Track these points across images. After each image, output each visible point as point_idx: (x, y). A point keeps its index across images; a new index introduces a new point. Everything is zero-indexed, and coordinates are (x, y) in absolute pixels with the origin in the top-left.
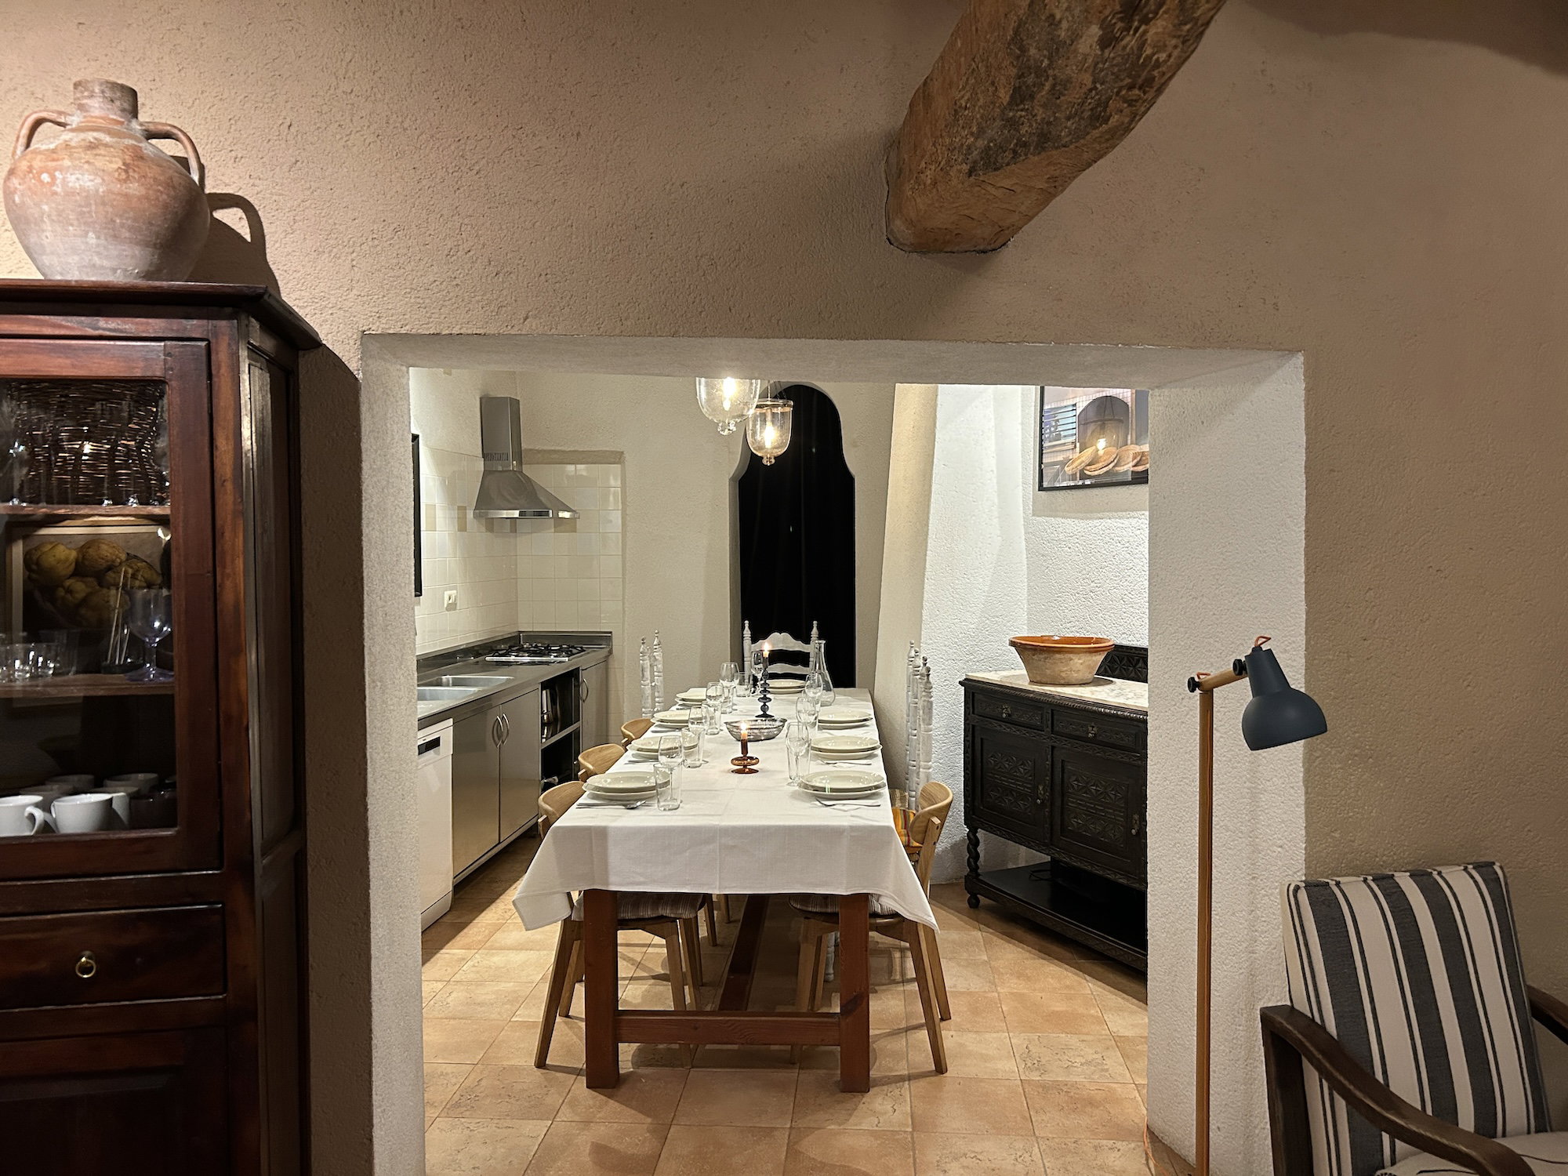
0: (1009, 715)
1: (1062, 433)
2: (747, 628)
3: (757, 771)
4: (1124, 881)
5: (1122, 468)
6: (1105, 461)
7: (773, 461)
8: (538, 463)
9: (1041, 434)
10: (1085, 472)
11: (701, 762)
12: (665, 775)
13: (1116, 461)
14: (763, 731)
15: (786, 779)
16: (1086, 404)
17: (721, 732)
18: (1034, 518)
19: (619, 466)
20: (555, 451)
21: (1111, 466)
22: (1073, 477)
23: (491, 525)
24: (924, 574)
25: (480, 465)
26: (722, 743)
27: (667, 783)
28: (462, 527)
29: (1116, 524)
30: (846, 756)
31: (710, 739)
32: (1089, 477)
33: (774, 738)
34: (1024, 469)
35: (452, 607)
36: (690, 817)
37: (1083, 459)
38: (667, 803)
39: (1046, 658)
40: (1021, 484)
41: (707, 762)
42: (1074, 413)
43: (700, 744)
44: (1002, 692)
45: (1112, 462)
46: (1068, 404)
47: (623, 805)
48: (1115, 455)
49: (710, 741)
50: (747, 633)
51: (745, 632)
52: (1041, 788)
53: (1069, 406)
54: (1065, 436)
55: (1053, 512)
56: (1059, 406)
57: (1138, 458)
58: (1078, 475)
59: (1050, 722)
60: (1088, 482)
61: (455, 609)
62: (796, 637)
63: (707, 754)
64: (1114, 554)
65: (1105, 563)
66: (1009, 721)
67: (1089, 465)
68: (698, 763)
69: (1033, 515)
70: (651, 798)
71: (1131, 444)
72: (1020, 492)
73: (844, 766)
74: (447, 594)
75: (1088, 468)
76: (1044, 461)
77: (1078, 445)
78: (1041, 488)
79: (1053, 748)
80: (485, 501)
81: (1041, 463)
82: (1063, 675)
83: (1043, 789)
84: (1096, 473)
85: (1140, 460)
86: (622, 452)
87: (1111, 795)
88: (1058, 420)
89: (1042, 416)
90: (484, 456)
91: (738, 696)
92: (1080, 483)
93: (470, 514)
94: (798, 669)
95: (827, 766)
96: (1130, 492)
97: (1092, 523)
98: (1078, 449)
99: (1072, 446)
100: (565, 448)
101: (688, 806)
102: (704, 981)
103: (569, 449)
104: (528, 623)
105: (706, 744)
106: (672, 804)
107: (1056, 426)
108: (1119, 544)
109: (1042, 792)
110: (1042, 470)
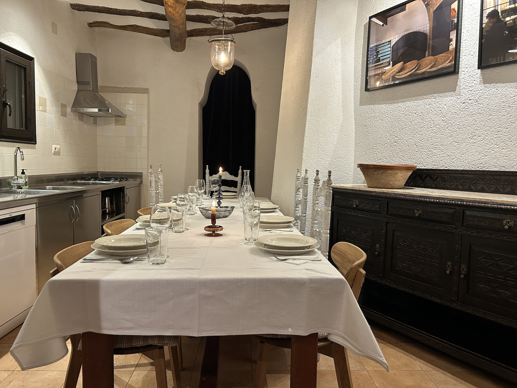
0: (357, 206)
1: (381, 58)
2: (207, 168)
3: (221, 235)
4: (439, 301)
5: (421, 71)
6: (409, 68)
7: (225, 73)
8: (107, 92)
9: (367, 61)
10: (395, 76)
11: (184, 229)
12: (155, 237)
13: (417, 68)
14: (221, 212)
15: (243, 240)
16: (397, 40)
17: (196, 214)
18: (360, 107)
19: (146, 95)
20: (116, 87)
21: (413, 71)
22: (388, 80)
23: (82, 116)
24: (304, 134)
25: (75, 87)
26: (197, 219)
27: (156, 243)
28: (64, 114)
29: (413, 104)
30: (275, 226)
31: (189, 217)
32: (398, 79)
33: (227, 217)
34: (355, 81)
35: (57, 153)
36: (175, 271)
37: (395, 70)
38: (156, 258)
39: (383, 173)
40: (353, 89)
41: (188, 229)
42: (389, 46)
43: (183, 218)
44: (353, 193)
45: (414, 68)
46: (386, 41)
47: (120, 260)
48: (417, 64)
49: (189, 218)
50: (207, 171)
51: (206, 171)
52: (378, 246)
53: (386, 42)
54: (383, 59)
55: (373, 102)
56: (379, 43)
57: (433, 64)
58: (391, 79)
59: (386, 209)
60: (397, 82)
61: (59, 155)
62: (231, 174)
63: (188, 224)
64: (411, 120)
65: (405, 126)
66: (357, 209)
67: (399, 72)
68: (182, 230)
69: (360, 105)
70: (144, 254)
71: (428, 56)
72: (352, 94)
73: (277, 232)
74: (54, 147)
75: (398, 74)
76: (369, 75)
77: (391, 63)
78: (367, 90)
79: (387, 223)
80: (77, 104)
81: (367, 76)
82: (391, 183)
83: (380, 246)
84: (403, 76)
85: (434, 64)
86: (148, 89)
87: (430, 250)
88: (379, 52)
89: (368, 51)
90: (78, 82)
91: (203, 199)
92: (392, 83)
93: (69, 110)
94: (232, 189)
95: (265, 232)
96: (425, 84)
97: (396, 105)
98: (391, 65)
99: (388, 64)
100: (121, 86)
101: (173, 261)
102: (184, 366)
103: (123, 87)
104: (102, 168)
105: (187, 219)
106: (159, 259)
107: (377, 55)
108: (415, 115)
109: (379, 248)
110: (367, 80)
